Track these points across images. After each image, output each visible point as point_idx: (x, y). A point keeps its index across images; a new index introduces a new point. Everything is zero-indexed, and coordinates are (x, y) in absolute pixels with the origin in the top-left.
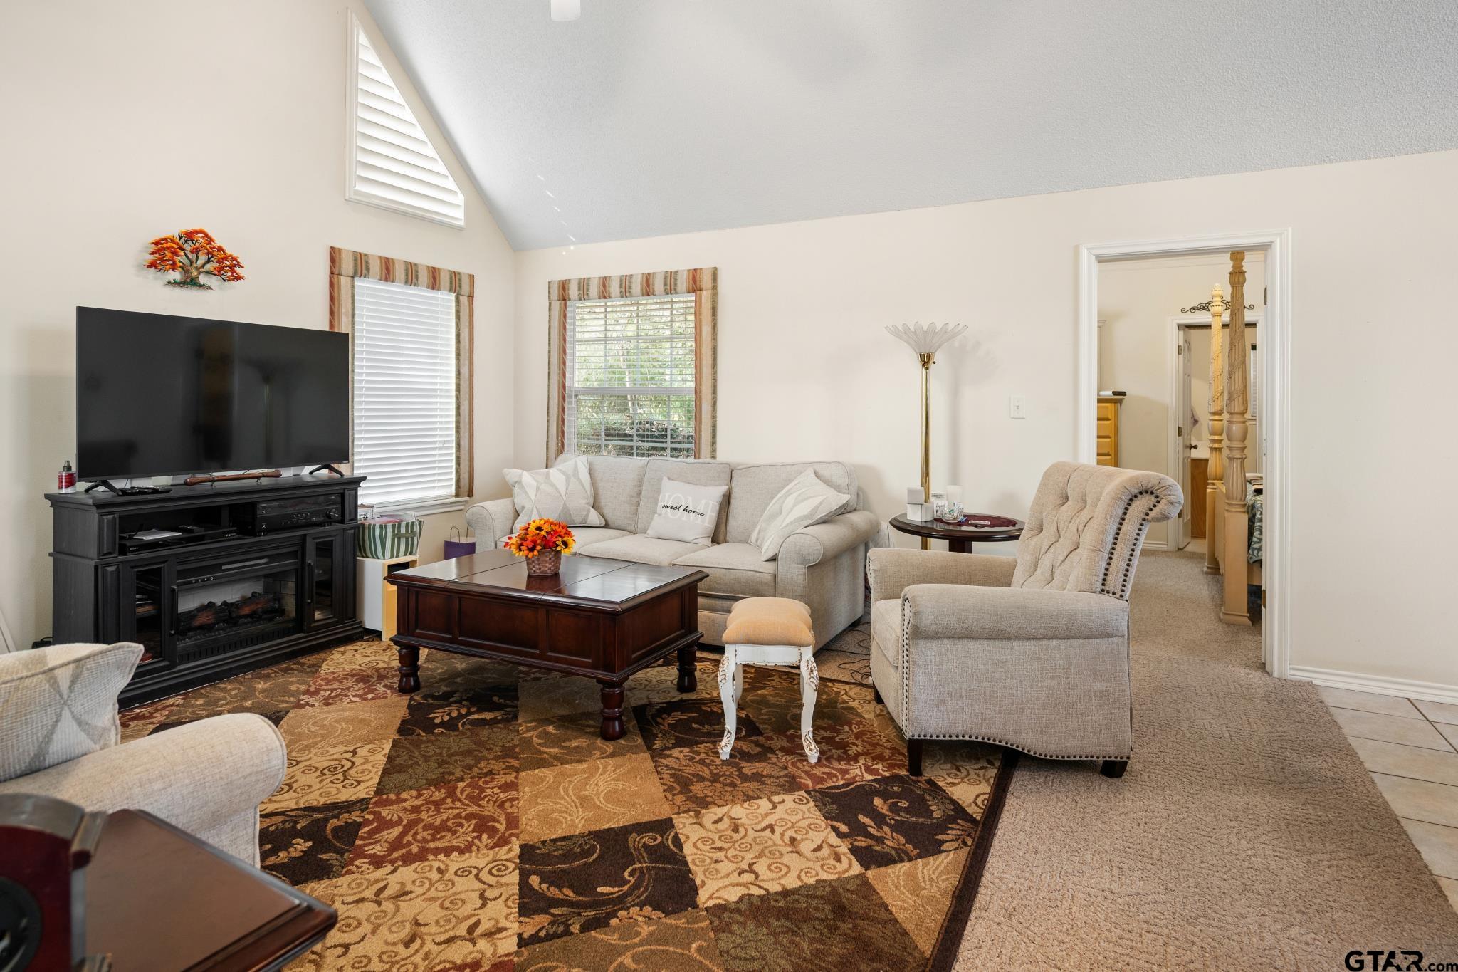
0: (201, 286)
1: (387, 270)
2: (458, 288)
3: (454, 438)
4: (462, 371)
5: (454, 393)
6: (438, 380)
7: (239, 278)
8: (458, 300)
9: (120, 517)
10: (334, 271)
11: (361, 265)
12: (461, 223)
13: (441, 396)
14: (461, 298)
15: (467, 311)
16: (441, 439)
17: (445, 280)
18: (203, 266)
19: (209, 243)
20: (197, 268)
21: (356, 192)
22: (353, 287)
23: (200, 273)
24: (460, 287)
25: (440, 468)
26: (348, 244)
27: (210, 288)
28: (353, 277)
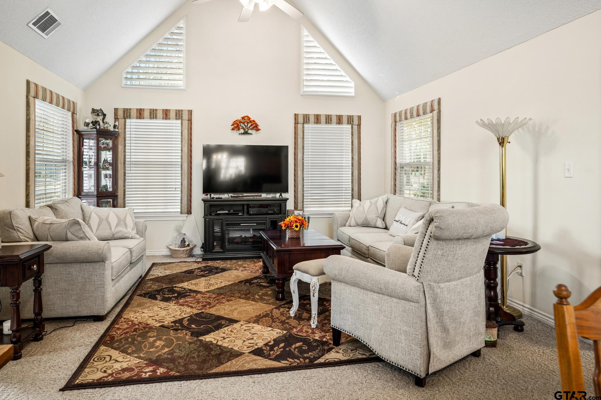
0: (249, 134)
1: (317, 119)
2: (351, 122)
3: (350, 186)
4: (354, 157)
5: (351, 167)
6: (344, 162)
7: (259, 130)
8: (352, 127)
9: (210, 205)
10: (296, 123)
11: (306, 119)
12: (353, 94)
13: (345, 169)
14: (354, 126)
15: (357, 132)
16: (345, 186)
17: (345, 120)
18: (249, 127)
19: (249, 120)
20: (247, 128)
21: (304, 92)
22: (303, 127)
23: (248, 130)
24: (353, 121)
25: (345, 198)
26: (301, 112)
27: (252, 134)
28: (303, 124)
